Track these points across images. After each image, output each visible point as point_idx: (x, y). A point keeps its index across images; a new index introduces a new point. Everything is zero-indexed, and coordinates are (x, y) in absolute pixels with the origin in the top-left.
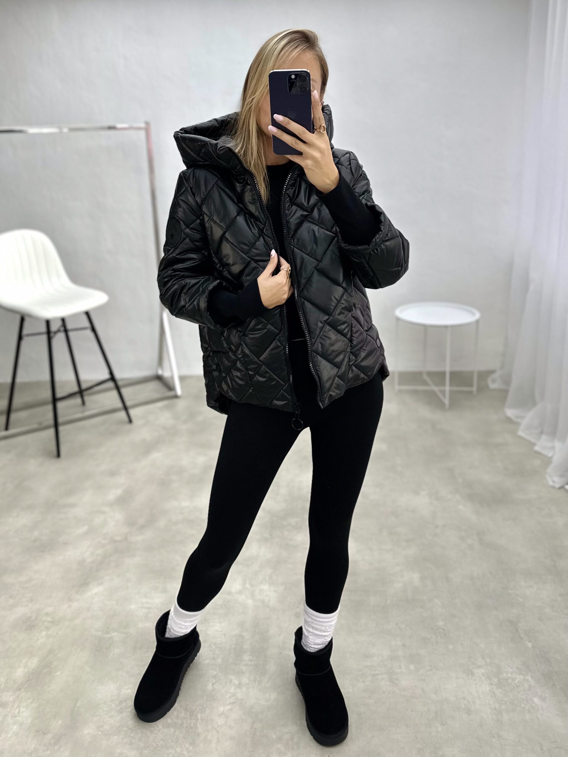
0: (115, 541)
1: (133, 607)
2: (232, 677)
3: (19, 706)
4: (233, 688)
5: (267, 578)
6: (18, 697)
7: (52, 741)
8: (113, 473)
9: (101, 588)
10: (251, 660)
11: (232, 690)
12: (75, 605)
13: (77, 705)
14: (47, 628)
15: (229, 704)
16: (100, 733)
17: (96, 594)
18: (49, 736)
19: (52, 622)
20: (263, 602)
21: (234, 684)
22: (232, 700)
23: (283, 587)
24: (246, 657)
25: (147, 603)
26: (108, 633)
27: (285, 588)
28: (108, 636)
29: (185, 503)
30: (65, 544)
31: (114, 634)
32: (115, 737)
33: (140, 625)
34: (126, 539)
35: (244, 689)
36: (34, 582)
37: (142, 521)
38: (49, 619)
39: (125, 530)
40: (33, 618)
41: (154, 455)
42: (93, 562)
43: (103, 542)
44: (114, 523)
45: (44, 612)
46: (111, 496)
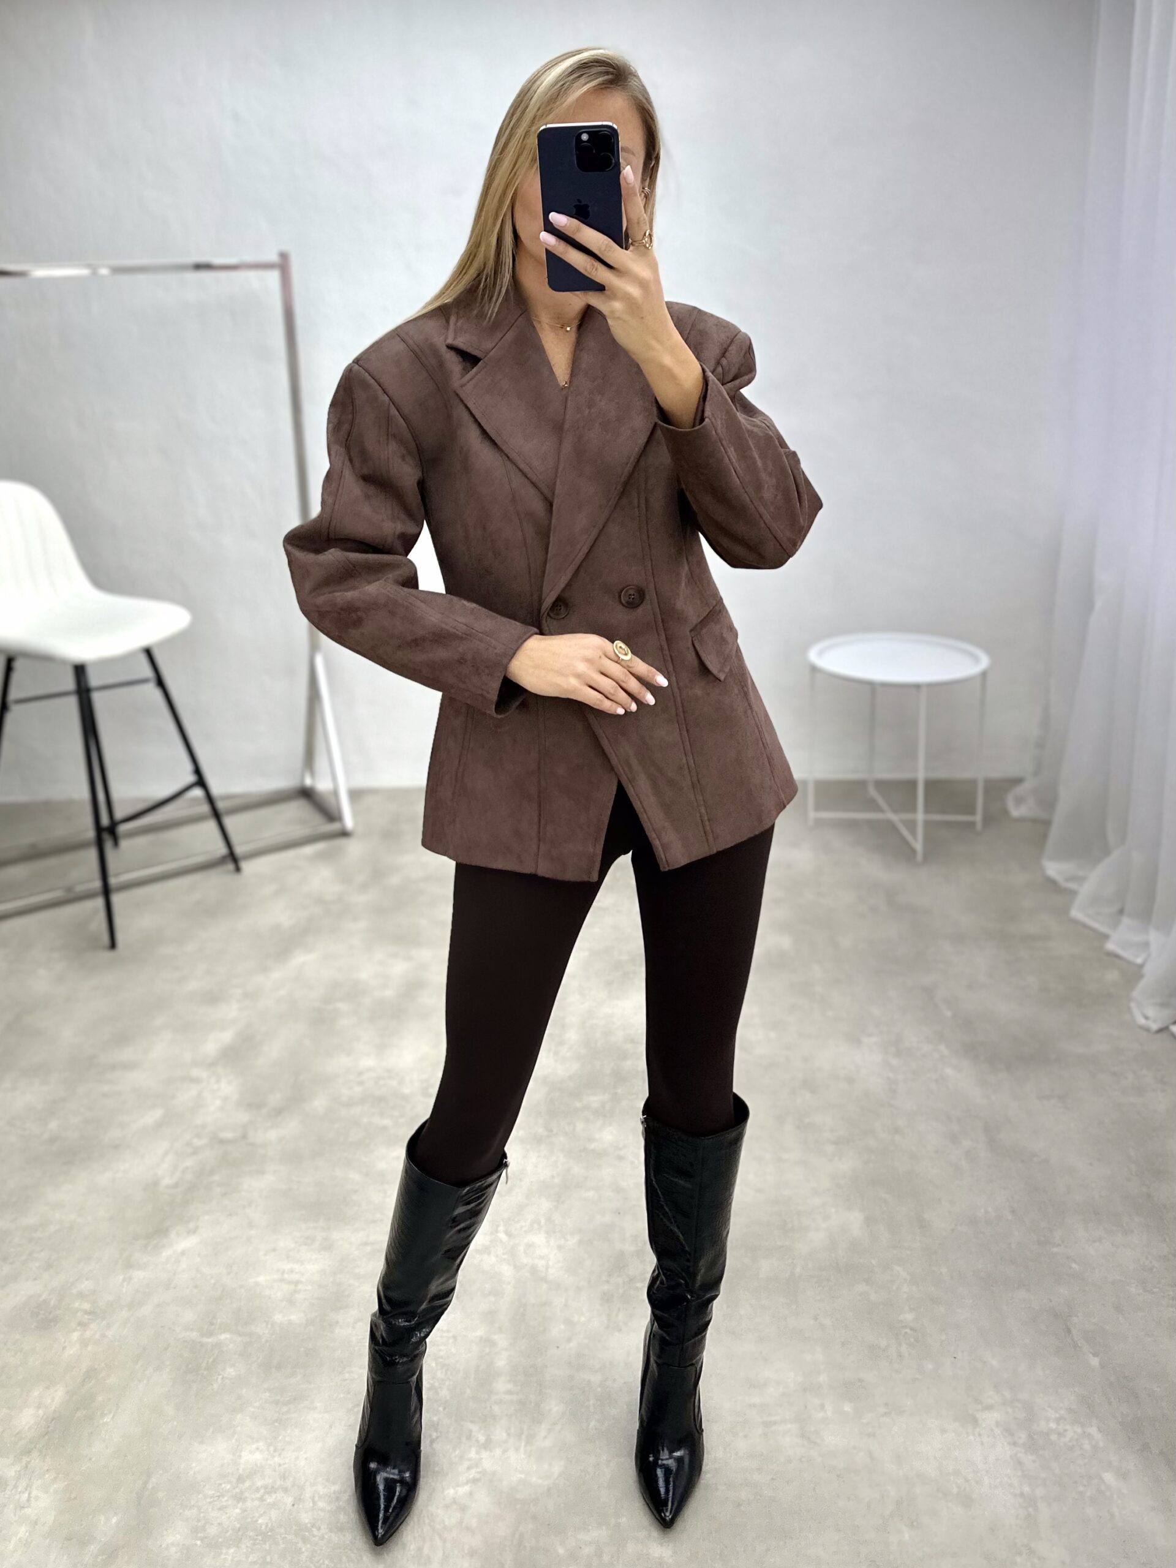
0: (222, 1142)
1: (261, 1279)
2: (474, 1428)
3: (28, 1487)
4: (473, 1450)
5: (543, 1221)
6: (25, 1468)
7: (100, 1559)
8: (212, 998)
9: (194, 1241)
10: (510, 1392)
11: (473, 1454)
13: (150, 1486)
14: (83, 1325)
15: (467, 1483)
18: (93, 1548)
19: (92, 1312)
20: (534, 1270)
21: (477, 1441)
22: (473, 1473)
26: (210, 1334)
28: (212, 1340)
30: (116, 1147)
32: (231, 1551)
34: (244, 1137)
36: (52, 1228)
37: (275, 1099)
38: (86, 1306)
39: (243, 1117)
40: (52, 1303)
41: (300, 959)
42: (176, 1186)
43: (197, 1142)
44: (218, 1103)
45: (74, 1291)
46: (212, 1046)
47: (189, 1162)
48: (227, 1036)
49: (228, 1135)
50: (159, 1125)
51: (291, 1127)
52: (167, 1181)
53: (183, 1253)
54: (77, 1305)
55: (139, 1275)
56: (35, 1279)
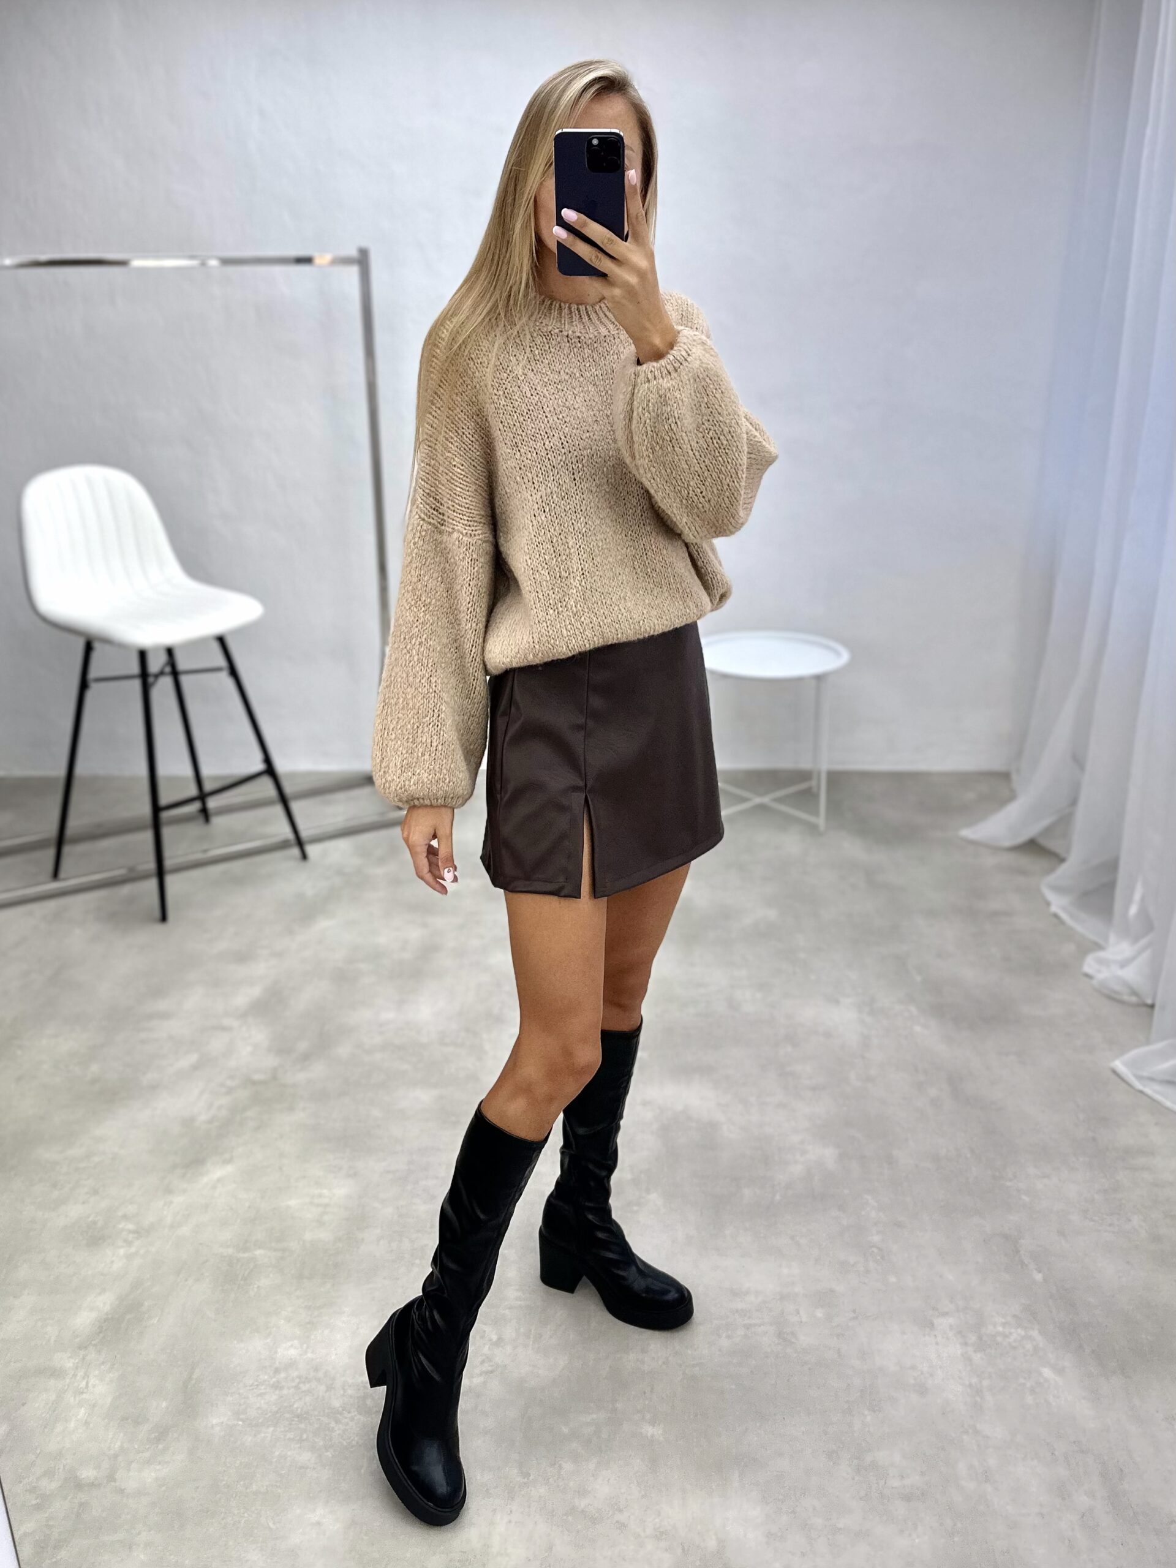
0: (254, 1083)
1: (293, 1203)
3: (87, 1376)
7: (153, 1435)
8: (242, 957)
9: (229, 1169)
10: (518, 1299)
19: (134, 1232)
25: (320, 1196)
26: (246, 1250)
28: (247, 1255)
29: (388, 1015)
30: (154, 1088)
31: (258, 1252)
32: (270, 1430)
34: (275, 1078)
36: (96, 1159)
37: (303, 1046)
38: (131, 1226)
39: (271, 1061)
40: (100, 1224)
41: (323, 924)
42: (210, 1122)
43: (229, 1083)
44: (249, 1049)
45: (120, 1214)
46: (243, 998)
47: (224, 1101)
48: (256, 991)
49: (257, 1077)
50: (196, 1067)
51: (318, 1070)
52: (203, 1117)
53: (219, 1180)
54: (121, 1226)
55: (178, 1200)
56: (84, 1203)
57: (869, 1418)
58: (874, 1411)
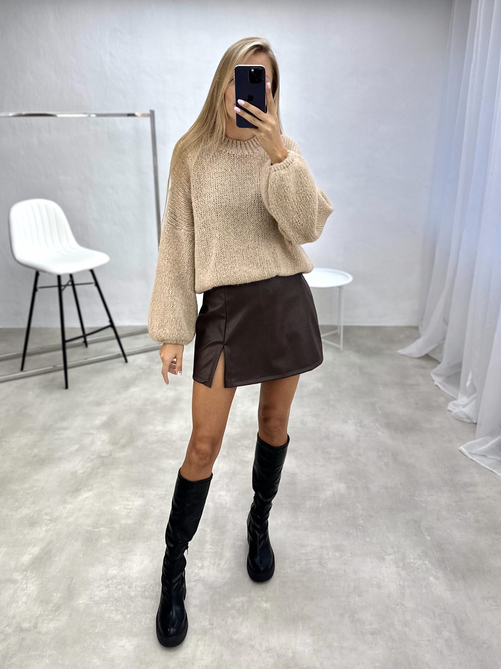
0: (102, 457)
1: (117, 508)
2: (197, 561)
3: (27, 583)
4: (197, 570)
5: (225, 487)
6: (25, 576)
7: (54, 608)
8: (99, 404)
9: (91, 493)
10: (211, 549)
11: (196, 571)
12: (69, 506)
13: (73, 582)
14: (47, 525)
15: (194, 581)
16: (92, 603)
17: (86, 498)
18: (51, 605)
20: (221, 504)
21: (198, 566)
22: (196, 578)
23: (238, 492)
24: (208, 547)
25: (128, 505)
26: (97, 528)
27: (239, 494)
28: (97, 530)
29: (159, 428)
30: (60, 459)
31: (102, 529)
32: (104, 605)
33: (123, 522)
35: (206, 570)
36: (35, 489)
37: (123, 441)
38: (48, 518)
39: (110, 448)
40: (35, 516)
41: (133, 389)
42: (83, 473)
43: (92, 457)
44: (100, 442)
45: (44, 512)
46: (98, 421)
47: (89, 465)
48: (104, 418)
49: (104, 455)
50: (78, 450)
51: (129, 451)
52: (80, 472)
54: (45, 517)
56: (28, 508)
57: (357, 599)
58: (359, 596)
